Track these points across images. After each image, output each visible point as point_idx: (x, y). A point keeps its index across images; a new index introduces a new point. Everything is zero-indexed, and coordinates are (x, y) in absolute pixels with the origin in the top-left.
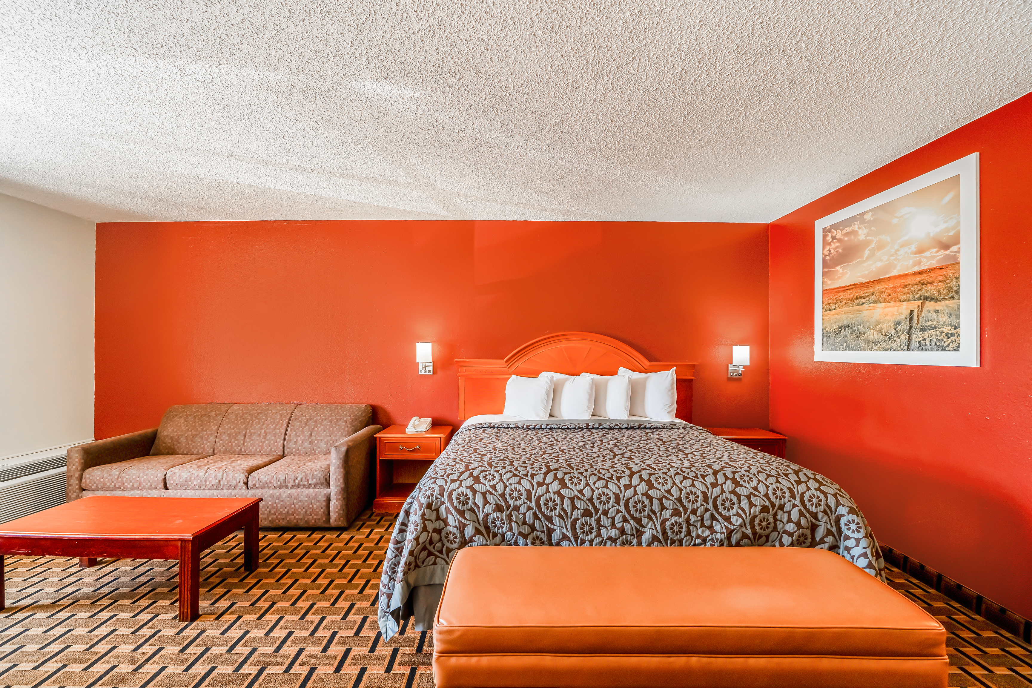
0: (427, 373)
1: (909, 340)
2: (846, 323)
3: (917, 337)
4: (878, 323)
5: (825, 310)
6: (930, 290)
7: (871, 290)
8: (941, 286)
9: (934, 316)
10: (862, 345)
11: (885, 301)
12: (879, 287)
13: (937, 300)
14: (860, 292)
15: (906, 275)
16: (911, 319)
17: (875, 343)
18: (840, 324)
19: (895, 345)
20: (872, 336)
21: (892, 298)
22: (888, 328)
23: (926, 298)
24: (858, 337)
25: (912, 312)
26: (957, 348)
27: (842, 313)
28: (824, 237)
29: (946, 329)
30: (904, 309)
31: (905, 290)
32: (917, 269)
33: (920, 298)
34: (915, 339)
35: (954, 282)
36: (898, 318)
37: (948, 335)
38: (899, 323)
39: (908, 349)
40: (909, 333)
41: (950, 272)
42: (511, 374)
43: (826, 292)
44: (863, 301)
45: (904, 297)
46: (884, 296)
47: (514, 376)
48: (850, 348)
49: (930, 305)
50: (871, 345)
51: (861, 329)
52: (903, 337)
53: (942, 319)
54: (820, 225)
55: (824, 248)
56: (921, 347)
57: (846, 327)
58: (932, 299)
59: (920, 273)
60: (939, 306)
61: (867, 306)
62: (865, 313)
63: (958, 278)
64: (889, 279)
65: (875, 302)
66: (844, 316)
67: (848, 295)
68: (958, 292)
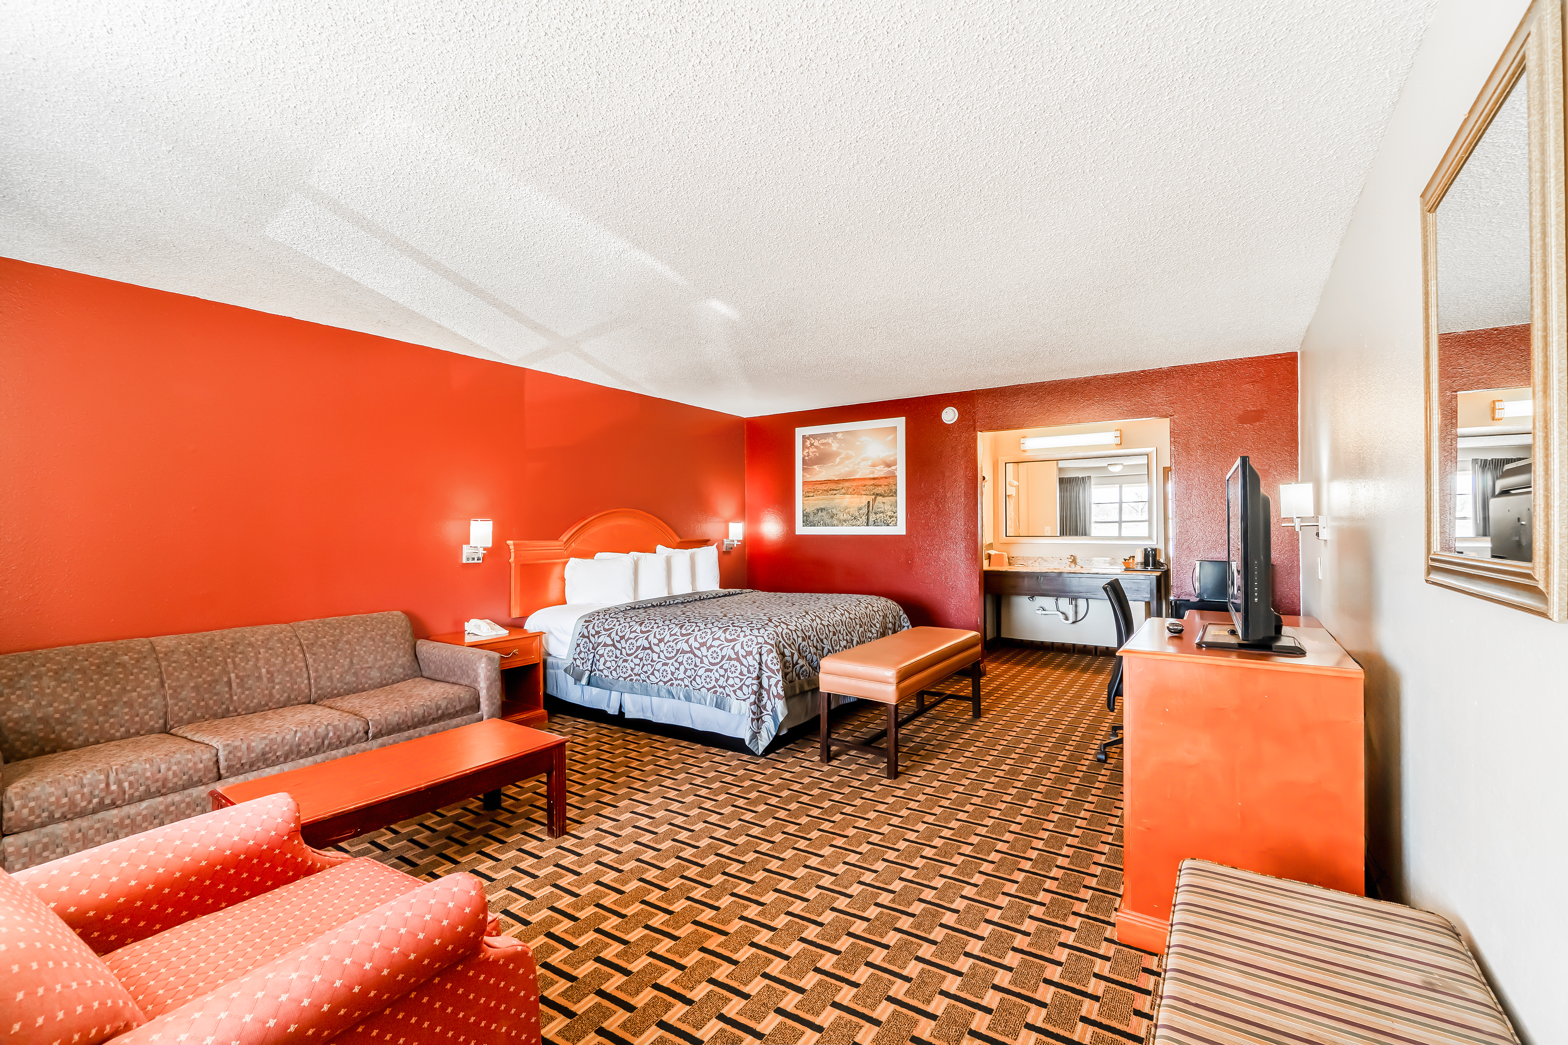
0: (476, 561)
1: (868, 519)
2: (822, 506)
3: (872, 517)
4: (847, 508)
5: (805, 496)
6: (880, 490)
7: (841, 486)
8: (886, 488)
9: (882, 505)
10: (835, 522)
11: (851, 494)
12: (847, 484)
13: (884, 496)
14: (833, 486)
15: (865, 479)
16: (868, 507)
17: (845, 521)
18: (818, 507)
19: (858, 523)
20: (842, 517)
21: (856, 492)
22: (853, 511)
23: (877, 495)
24: (832, 517)
25: (869, 502)
26: (896, 525)
27: (819, 499)
28: (804, 442)
29: (889, 513)
30: (864, 500)
31: (864, 488)
32: (871, 476)
33: (874, 494)
34: (871, 519)
35: (893, 487)
36: (860, 506)
37: (891, 517)
38: (860, 509)
39: (867, 525)
40: (868, 514)
41: (891, 481)
42: (569, 557)
43: (805, 483)
44: (835, 492)
45: (864, 492)
46: (850, 490)
47: (573, 561)
48: (825, 525)
49: (879, 499)
50: (842, 522)
51: (834, 511)
52: (864, 518)
53: (887, 507)
54: (800, 432)
55: (803, 450)
56: (875, 524)
57: (822, 510)
58: (881, 495)
59: (874, 479)
60: (886, 500)
61: (838, 496)
62: (837, 501)
63: (896, 485)
64: (854, 480)
65: (844, 494)
66: (821, 502)
67: (824, 487)
68: (896, 493)
